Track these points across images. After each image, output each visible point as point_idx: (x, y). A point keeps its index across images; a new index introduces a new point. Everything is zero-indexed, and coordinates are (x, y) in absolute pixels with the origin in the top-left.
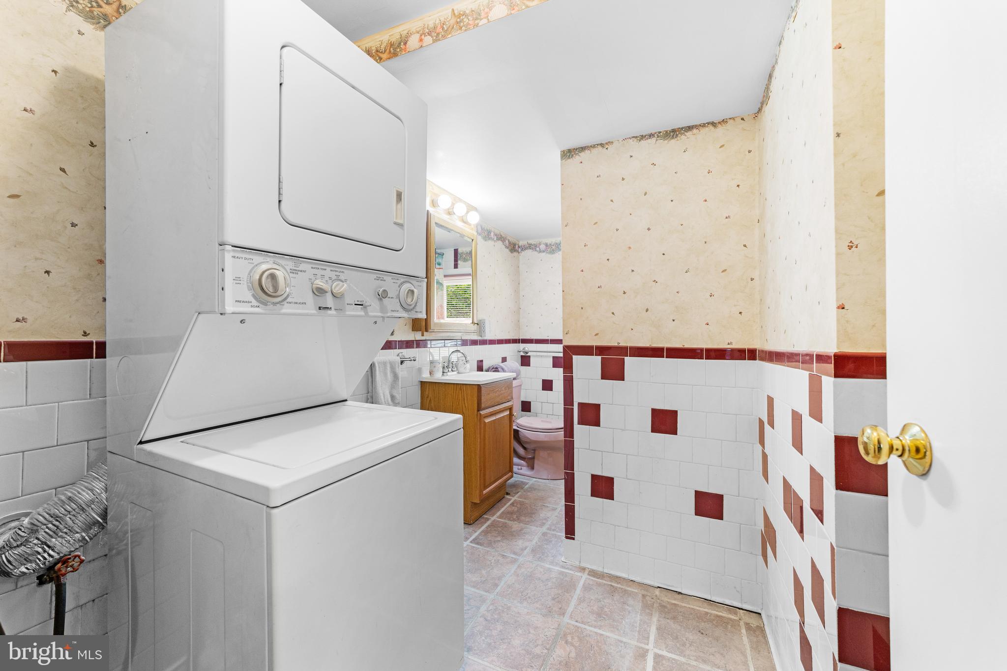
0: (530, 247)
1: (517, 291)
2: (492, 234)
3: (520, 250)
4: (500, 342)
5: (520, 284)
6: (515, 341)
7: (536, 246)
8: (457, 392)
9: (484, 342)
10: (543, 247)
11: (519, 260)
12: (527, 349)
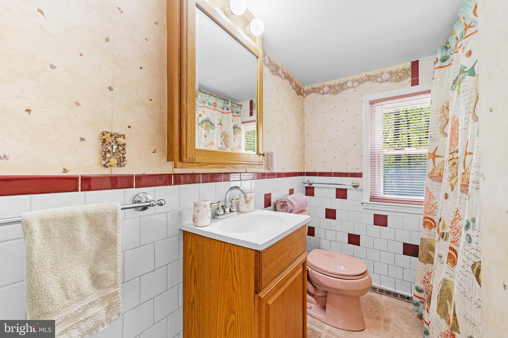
0: (314, 90)
1: (302, 130)
2: (280, 71)
3: (305, 95)
4: (288, 175)
5: (305, 124)
6: (301, 174)
7: (319, 89)
8: (225, 254)
9: (271, 175)
10: (326, 89)
11: (304, 103)
12: (311, 180)
